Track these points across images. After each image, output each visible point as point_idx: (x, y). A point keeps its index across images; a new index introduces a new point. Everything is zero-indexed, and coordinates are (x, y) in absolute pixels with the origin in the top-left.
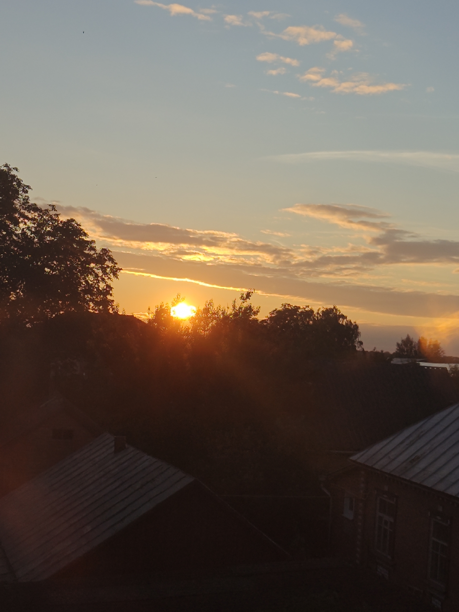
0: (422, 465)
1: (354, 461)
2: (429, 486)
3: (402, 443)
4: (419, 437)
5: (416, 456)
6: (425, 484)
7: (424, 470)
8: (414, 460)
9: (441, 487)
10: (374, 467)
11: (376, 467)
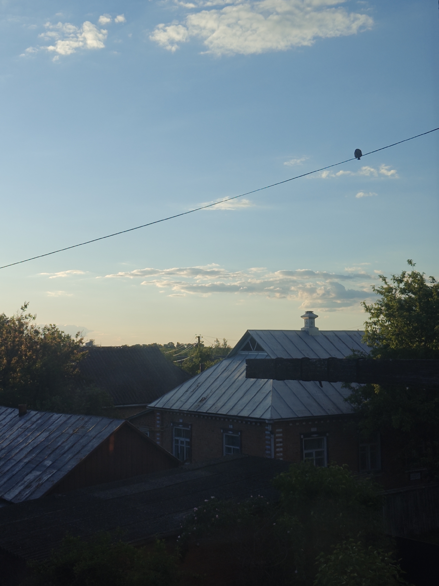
0: (210, 402)
1: (154, 407)
2: (225, 413)
3: (187, 391)
4: (198, 387)
5: (203, 398)
6: (219, 413)
7: (214, 404)
8: (203, 400)
9: (234, 413)
10: (173, 408)
11: (174, 407)
